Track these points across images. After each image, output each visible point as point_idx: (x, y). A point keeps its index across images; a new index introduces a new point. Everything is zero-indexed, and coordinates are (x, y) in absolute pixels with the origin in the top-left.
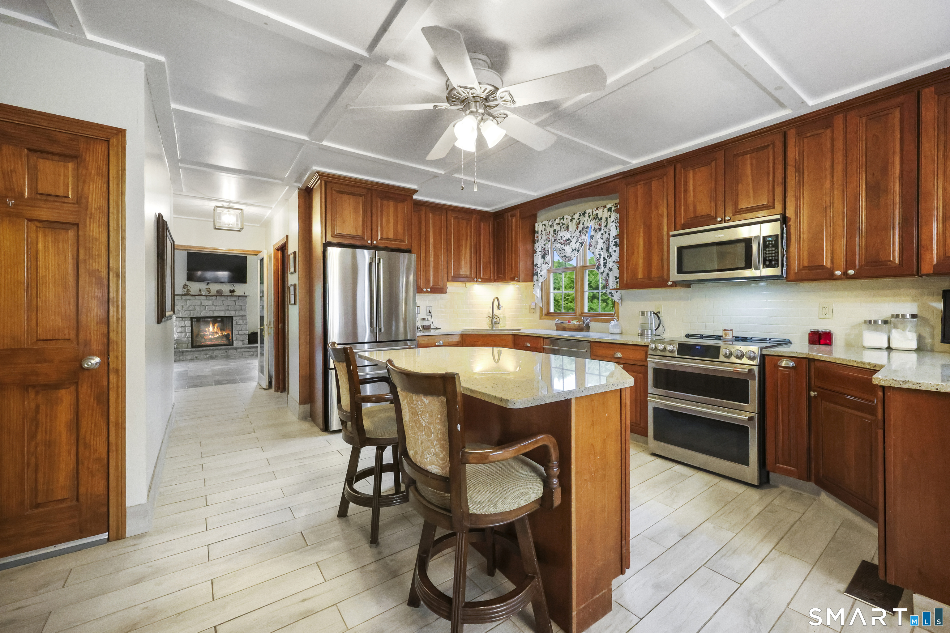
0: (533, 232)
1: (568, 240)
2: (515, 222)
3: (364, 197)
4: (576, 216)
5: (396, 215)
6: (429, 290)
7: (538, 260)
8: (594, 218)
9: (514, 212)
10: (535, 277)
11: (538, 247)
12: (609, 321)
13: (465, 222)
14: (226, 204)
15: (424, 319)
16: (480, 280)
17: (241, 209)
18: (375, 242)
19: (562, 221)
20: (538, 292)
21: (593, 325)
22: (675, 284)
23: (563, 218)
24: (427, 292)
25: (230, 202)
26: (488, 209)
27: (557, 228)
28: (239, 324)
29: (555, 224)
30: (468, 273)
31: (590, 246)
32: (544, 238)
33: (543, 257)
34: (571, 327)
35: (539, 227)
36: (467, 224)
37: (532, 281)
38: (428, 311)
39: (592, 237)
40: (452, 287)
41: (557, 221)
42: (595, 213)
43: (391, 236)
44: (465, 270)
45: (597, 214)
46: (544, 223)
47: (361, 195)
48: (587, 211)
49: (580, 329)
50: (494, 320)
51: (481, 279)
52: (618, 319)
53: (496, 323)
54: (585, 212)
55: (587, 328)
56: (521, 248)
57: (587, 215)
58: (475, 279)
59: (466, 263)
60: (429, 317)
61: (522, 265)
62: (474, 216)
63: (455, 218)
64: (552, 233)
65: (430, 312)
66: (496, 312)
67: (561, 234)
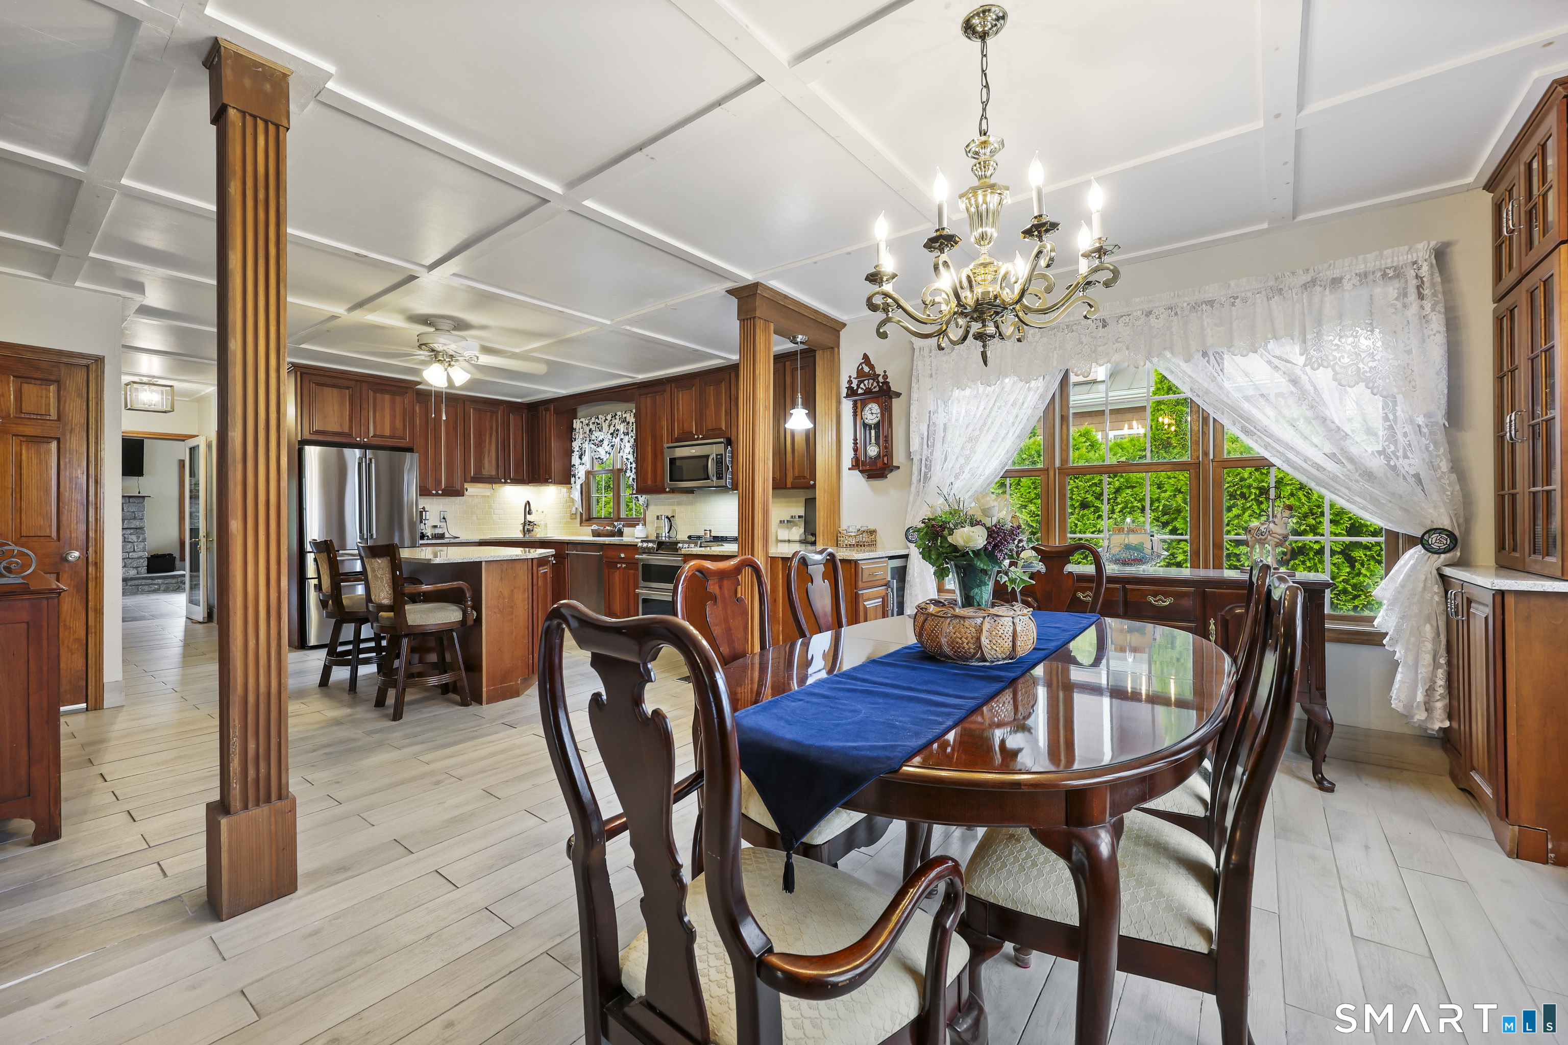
0: (572, 429)
1: (602, 441)
2: (549, 418)
3: (351, 390)
4: (609, 417)
5: (393, 410)
6: (440, 492)
7: (575, 460)
8: (623, 422)
9: (547, 406)
10: (573, 479)
11: (576, 445)
12: (634, 526)
13: (489, 414)
14: (145, 379)
15: (435, 527)
16: (509, 481)
17: (171, 386)
18: (365, 440)
19: (597, 420)
20: (576, 495)
21: (626, 530)
22: (673, 491)
23: (598, 418)
24: (437, 495)
25: (154, 377)
26: (519, 400)
27: (591, 426)
28: (130, 542)
29: (591, 423)
30: (493, 473)
31: (621, 449)
32: (581, 437)
33: (580, 458)
34: (605, 532)
35: (577, 424)
36: (491, 417)
37: (570, 483)
38: (442, 517)
39: (621, 440)
40: (473, 490)
41: (593, 419)
42: (624, 416)
43: (387, 433)
44: (489, 468)
45: (625, 418)
46: (582, 420)
47: (348, 388)
48: (619, 413)
49: (612, 534)
50: (527, 527)
51: (510, 479)
52: (645, 524)
53: (529, 531)
54: (616, 415)
55: (620, 533)
56: (555, 446)
57: (617, 417)
58: (503, 480)
59: (490, 461)
60: (443, 524)
61: (556, 466)
62: (501, 407)
63: (474, 409)
64: (588, 432)
65: (444, 518)
66: (529, 518)
67: (596, 434)
